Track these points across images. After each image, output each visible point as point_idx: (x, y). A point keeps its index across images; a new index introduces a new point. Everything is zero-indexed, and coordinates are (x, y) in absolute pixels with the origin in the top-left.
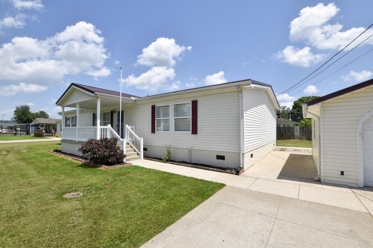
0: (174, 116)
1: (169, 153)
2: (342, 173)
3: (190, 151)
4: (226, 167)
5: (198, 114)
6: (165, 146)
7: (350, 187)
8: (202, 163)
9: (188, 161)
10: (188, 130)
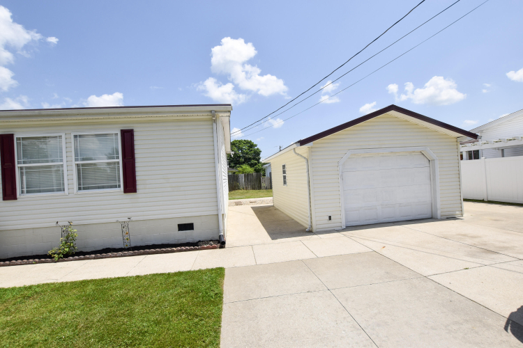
0: (76, 160)
1: (69, 239)
2: (330, 218)
3: (124, 225)
4: (196, 240)
5: (136, 156)
6: (54, 224)
7: (338, 231)
8: (151, 243)
9: (122, 246)
10: (115, 187)
